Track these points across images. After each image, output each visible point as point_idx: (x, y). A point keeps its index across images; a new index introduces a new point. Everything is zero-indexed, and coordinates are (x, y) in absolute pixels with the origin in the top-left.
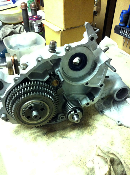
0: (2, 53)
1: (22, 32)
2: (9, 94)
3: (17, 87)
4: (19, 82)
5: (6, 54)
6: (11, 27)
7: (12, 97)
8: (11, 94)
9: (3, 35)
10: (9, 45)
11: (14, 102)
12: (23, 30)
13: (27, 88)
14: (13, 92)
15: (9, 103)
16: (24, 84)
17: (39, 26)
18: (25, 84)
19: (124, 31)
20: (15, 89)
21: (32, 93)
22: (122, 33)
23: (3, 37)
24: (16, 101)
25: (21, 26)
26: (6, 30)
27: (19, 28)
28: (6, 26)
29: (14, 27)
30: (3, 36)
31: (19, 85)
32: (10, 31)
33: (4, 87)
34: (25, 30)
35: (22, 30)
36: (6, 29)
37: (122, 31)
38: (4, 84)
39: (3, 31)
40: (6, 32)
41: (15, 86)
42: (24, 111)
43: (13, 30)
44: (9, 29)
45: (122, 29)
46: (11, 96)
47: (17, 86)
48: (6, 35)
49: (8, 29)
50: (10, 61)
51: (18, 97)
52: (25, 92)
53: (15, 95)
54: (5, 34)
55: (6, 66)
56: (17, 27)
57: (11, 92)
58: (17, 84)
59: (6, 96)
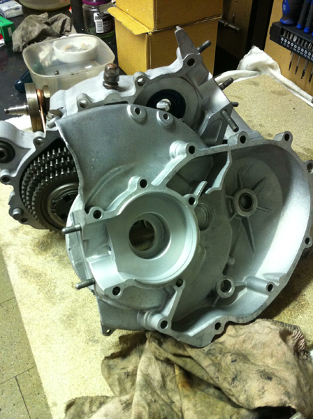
0: (19, 82)
1: (68, 32)
2: (26, 171)
3: (41, 158)
4: (43, 146)
5: (26, 85)
6: (41, 21)
7: (32, 175)
8: (30, 170)
9: (25, 39)
10: (35, 63)
11: (35, 185)
12: (69, 27)
13: (60, 160)
14: (33, 166)
15: (26, 186)
16: (53, 151)
17: (105, 17)
18: (56, 151)
19: (289, 37)
20: (37, 160)
21: (68, 169)
22: (286, 41)
23: (24, 43)
24: (39, 184)
25: (64, 17)
26: (30, 28)
27: (60, 23)
28: (31, 18)
29: (49, 20)
30: (23, 41)
31: (44, 152)
32: (40, 30)
33: (16, 155)
34: (73, 27)
35: (67, 27)
36: (32, 26)
37: (286, 35)
38: (17, 151)
39: (23, 29)
40: (30, 32)
41: (36, 155)
42: (55, 204)
43: (46, 27)
44: (38, 25)
45: (287, 31)
46: (29, 173)
47: (40, 156)
48: (30, 39)
49: (35, 26)
50: (35, 101)
51: (42, 177)
52: (56, 167)
53: (36, 173)
54: (28, 36)
55: (27, 111)
56: (56, 20)
57: (29, 166)
58: (41, 150)
59: (21, 174)
